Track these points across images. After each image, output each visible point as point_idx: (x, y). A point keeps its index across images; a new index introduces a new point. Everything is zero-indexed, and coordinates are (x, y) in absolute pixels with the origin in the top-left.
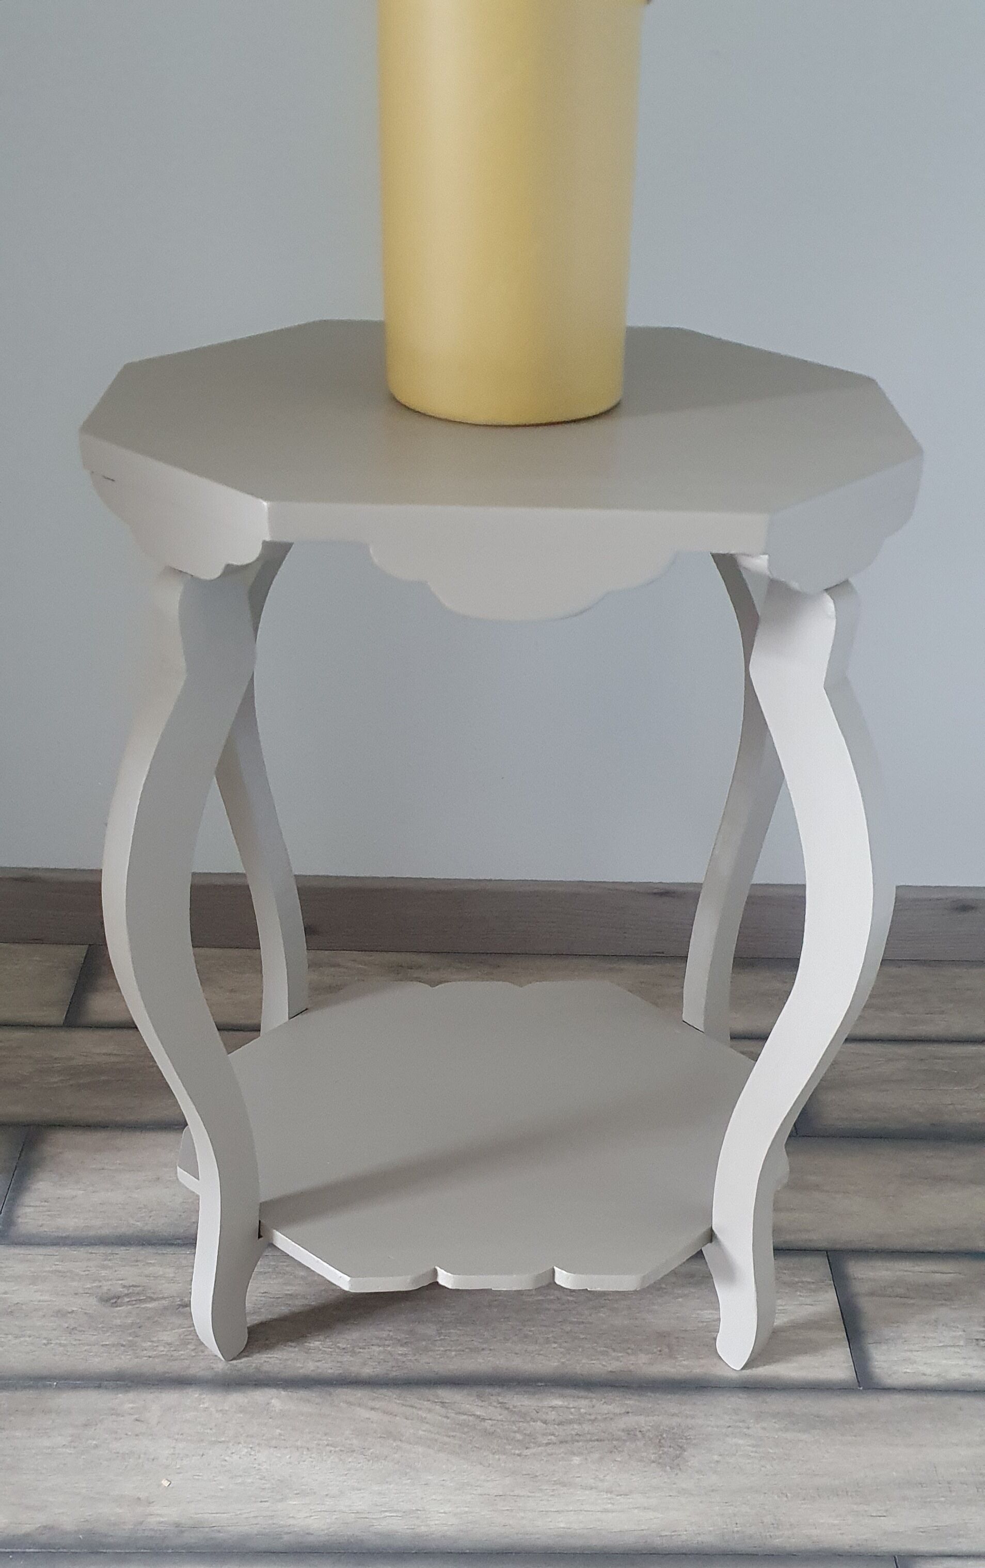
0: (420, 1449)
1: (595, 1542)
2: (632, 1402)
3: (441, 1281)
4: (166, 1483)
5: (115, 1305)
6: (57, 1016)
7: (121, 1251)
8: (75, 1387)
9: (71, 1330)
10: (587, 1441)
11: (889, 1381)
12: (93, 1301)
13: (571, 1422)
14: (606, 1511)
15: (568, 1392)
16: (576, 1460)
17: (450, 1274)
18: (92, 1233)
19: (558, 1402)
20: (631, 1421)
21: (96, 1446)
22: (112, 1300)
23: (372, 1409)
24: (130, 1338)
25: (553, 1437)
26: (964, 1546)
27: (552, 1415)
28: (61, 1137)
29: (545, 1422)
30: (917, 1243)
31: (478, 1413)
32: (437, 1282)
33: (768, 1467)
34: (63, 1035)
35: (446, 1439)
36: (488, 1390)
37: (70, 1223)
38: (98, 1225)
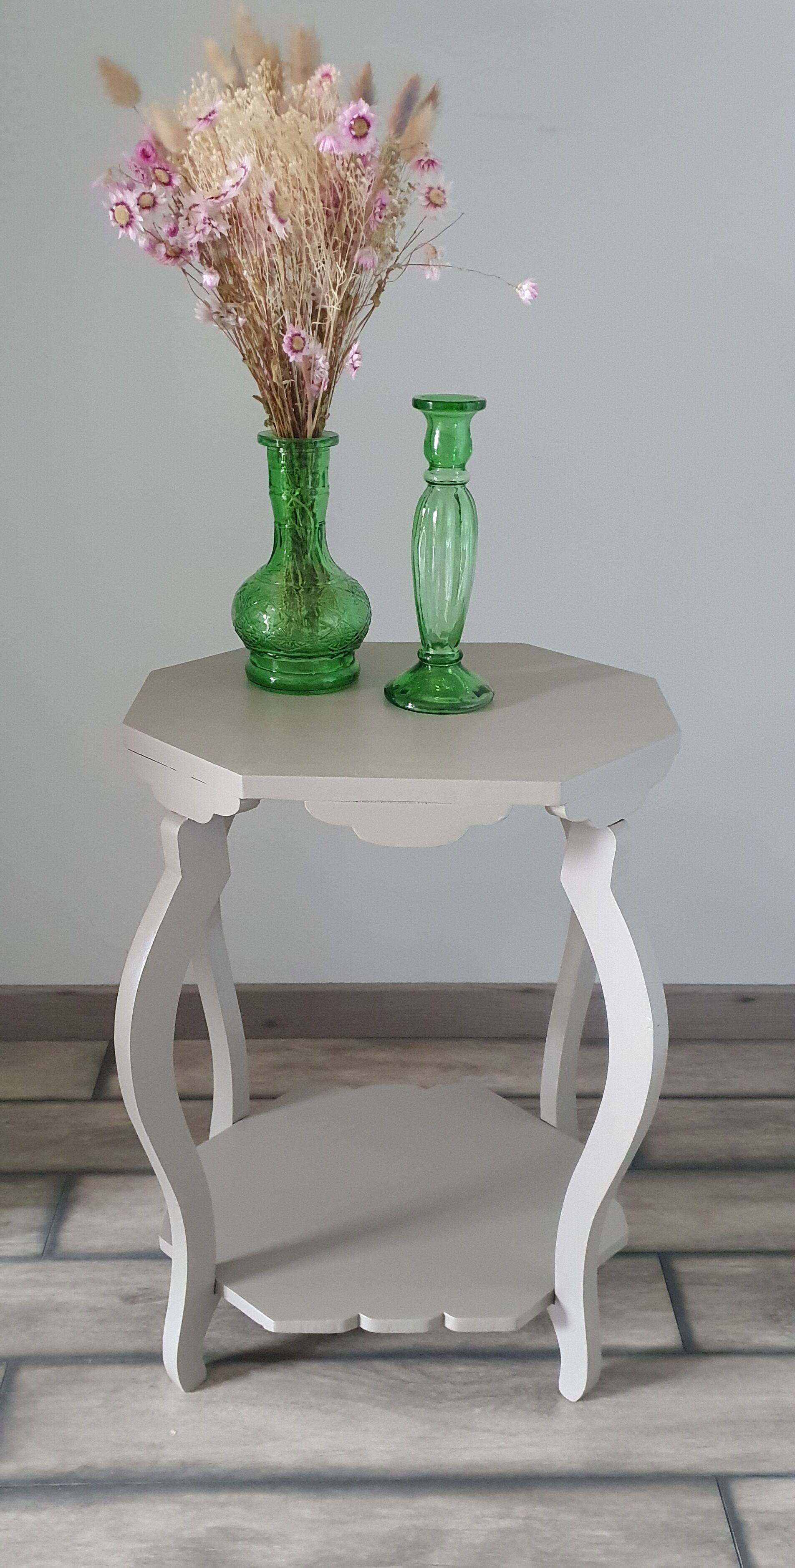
0: (361, 1405)
1: (492, 1470)
2: (517, 1367)
3: (364, 1326)
4: (173, 1432)
5: (133, 1302)
6: (86, 1092)
7: (136, 1263)
8: (105, 1363)
9: (101, 1321)
10: (484, 1396)
11: (707, 1347)
12: (117, 1301)
13: (473, 1383)
14: (500, 1447)
15: (470, 1361)
16: (477, 1411)
17: (368, 1318)
18: (114, 1250)
19: (461, 1369)
20: (516, 1381)
21: (122, 1407)
22: (130, 1299)
23: (325, 1376)
24: (145, 1327)
25: (459, 1394)
26: (767, 1468)
27: (459, 1379)
28: (91, 1182)
29: (453, 1383)
30: (724, 1245)
31: (403, 1378)
32: (360, 1327)
33: (620, 1412)
34: (91, 1106)
35: (380, 1397)
36: (410, 1361)
37: (99, 1243)
38: (119, 1244)
